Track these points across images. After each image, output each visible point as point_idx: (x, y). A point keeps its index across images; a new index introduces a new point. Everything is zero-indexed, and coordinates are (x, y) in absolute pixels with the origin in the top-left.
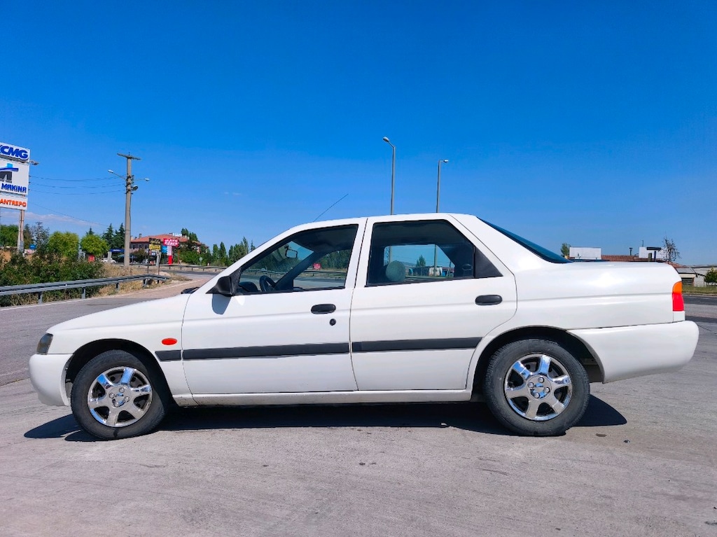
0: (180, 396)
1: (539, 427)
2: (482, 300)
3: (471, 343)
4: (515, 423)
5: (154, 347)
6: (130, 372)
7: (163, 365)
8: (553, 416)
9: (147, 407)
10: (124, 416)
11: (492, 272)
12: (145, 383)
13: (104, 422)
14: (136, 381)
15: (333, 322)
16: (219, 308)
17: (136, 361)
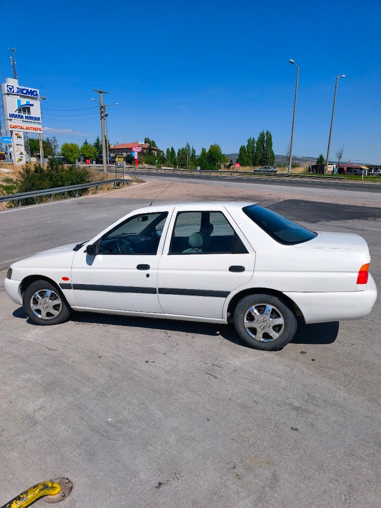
0: (74, 307)
1: (263, 345)
2: (234, 269)
3: (224, 294)
4: (249, 342)
5: (59, 281)
6: (49, 292)
7: (64, 291)
8: (270, 340)
9: (60, 310)
10: (49, 314)
11: (243, 250)
12: (58, 298)
13: (40, 316)
14: (53, 297)
15: (148, 276)
16: (90, 261)
17: (52, 287)
